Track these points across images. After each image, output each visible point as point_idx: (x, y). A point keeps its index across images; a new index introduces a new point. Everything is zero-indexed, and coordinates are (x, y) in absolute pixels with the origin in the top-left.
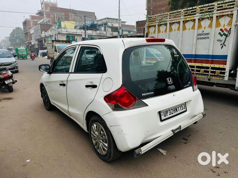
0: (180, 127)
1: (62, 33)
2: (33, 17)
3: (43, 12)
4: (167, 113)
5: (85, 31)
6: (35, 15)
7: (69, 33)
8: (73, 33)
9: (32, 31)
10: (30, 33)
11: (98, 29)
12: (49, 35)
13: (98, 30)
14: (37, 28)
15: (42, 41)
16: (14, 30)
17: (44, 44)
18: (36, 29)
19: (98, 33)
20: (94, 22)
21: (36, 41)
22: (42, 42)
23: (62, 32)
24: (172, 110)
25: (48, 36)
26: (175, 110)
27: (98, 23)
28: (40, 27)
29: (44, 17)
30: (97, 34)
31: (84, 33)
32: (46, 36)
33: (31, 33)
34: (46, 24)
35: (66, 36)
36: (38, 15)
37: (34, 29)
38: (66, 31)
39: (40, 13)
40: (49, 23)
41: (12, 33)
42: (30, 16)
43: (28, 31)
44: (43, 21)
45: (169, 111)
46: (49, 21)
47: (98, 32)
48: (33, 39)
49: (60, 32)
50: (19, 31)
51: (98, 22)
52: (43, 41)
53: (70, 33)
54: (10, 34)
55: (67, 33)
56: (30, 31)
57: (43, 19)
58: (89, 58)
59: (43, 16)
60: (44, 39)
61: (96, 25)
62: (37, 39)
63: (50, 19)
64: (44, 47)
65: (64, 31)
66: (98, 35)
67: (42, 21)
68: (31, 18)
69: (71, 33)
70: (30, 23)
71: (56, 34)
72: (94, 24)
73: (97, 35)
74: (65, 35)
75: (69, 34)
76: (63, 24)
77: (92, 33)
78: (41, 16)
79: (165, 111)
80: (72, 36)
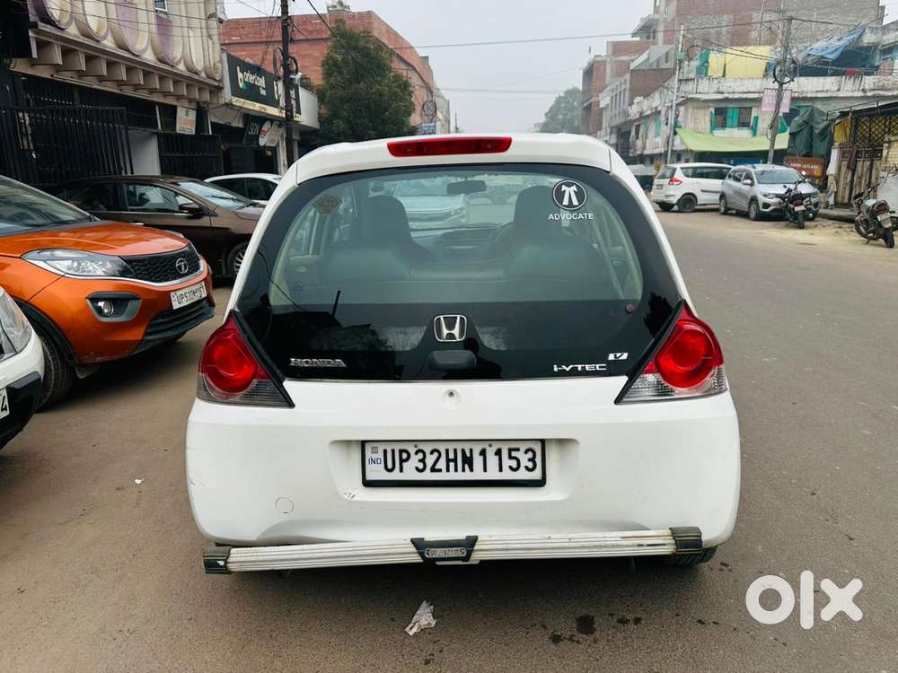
0: (471, 542)
1: (698, 99)
2: (617, 48)
3: (657, 24)
4: (402, 461)
5: (781, 84)
6: (629, 38)
7: (726, 95)
8: (745, 96)
9: (604, 100)
10: (598, 105)
11: (878, 67)
12: (654, 110)
13: (873, 70)
14: (621, 84)
15: (629, 132)
16: (559, 101)
17: (634, 143)
18: (617, 89)
19: (867, 87)
20: (861, 36)
21: (611, 133)
22: (629, 138)
23: (698, 96)
24: (436, 455)
25: (649, 112)
26: (455, 460)
27: (885, 38)
28: (628, 82)
29: (656, 43)
30: (864, 90)
31: (774, 93)
32: (641, 113)
33: (602, 105)
34: (655, 67)
35: (713, 111)
36: (638, 39)
37: (612, 91)
38: (715, 89)
39: (647, 30)
40: (667, 61)
41: (551, 109)
42: (608, 42)
43: (594, 99)
44: (648, 59)
45: (416, 453)
46: (667, 54)
47: (869, 81)
48: (604, 126)
49: (689, 96)
50: (574, 101)
51: (883, 34)
52: (633, 133)
53: (731, 96)
54: (546, 114)
55: (720, 96)
56: (600, 98)
57: (647, 52)
58: (767, 200)
59: (654, 38)
60: (636, 124)
61: (873, 48)
62: (614, 127)
63: (671, 46)
64: (631, 155)
65: (706, 90)
66: (869, 94)
67: (644, 57)
68: (610, 52)
69: (737, 96)
70: (605, 69)
71: (672, 106)
72: (861, 48)
73: (861, 94)
74: (708, 107)
75: (726, 100)
76: (715, 60)
77: (836, 88)
78: (648, 38)
79: (393, 451)
80: (740, 108)
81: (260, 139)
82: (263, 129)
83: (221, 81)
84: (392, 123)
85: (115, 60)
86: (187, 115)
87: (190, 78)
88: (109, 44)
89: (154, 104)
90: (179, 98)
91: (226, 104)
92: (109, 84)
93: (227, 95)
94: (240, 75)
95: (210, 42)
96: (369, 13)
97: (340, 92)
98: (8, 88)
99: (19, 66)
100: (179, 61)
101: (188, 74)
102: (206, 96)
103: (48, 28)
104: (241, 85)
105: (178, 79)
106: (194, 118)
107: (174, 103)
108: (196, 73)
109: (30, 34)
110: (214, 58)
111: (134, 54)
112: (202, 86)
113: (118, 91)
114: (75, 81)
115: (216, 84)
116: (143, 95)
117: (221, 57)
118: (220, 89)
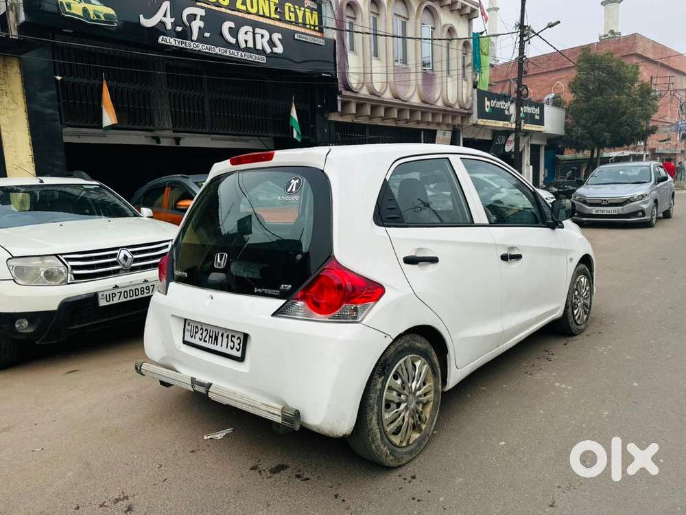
4: (196, 333)
24: (206, 332)
26: (212, 337)
45: (201, 330)
79: (194, 326)
81: (506, 147)
82: (509, 139)
83: (471, 109)
84: (628, 125)
85: (391, 106)
86: (444, 135)
87: (445, 111)
88: (388, 96)
89: (420, 130)
90: (439, 124)
91: (474, 125)
92: (389, 121)
93: (474, 118)
94: (487, 103)
95: (464, 83)
96: (634, 36)
97: (583, 105)
98: (326, 131)
99: (334, 117)
100: (438, 100)
101: (444, 107)
102: (458, 121)
103: (348, 93)
104: (487, 110)
105: (436, 111)
106: (450, 137)
107: (436, 129)
108: (450, 106)
109: (338, 98)
110: (467, 94)
111: (403, 101)
112: (454, 114)
113: (395, 125)
114: (367, 122)
115: (466, 112)
116: (412, 125)
117: (472, 92)
118: (469, 115)
